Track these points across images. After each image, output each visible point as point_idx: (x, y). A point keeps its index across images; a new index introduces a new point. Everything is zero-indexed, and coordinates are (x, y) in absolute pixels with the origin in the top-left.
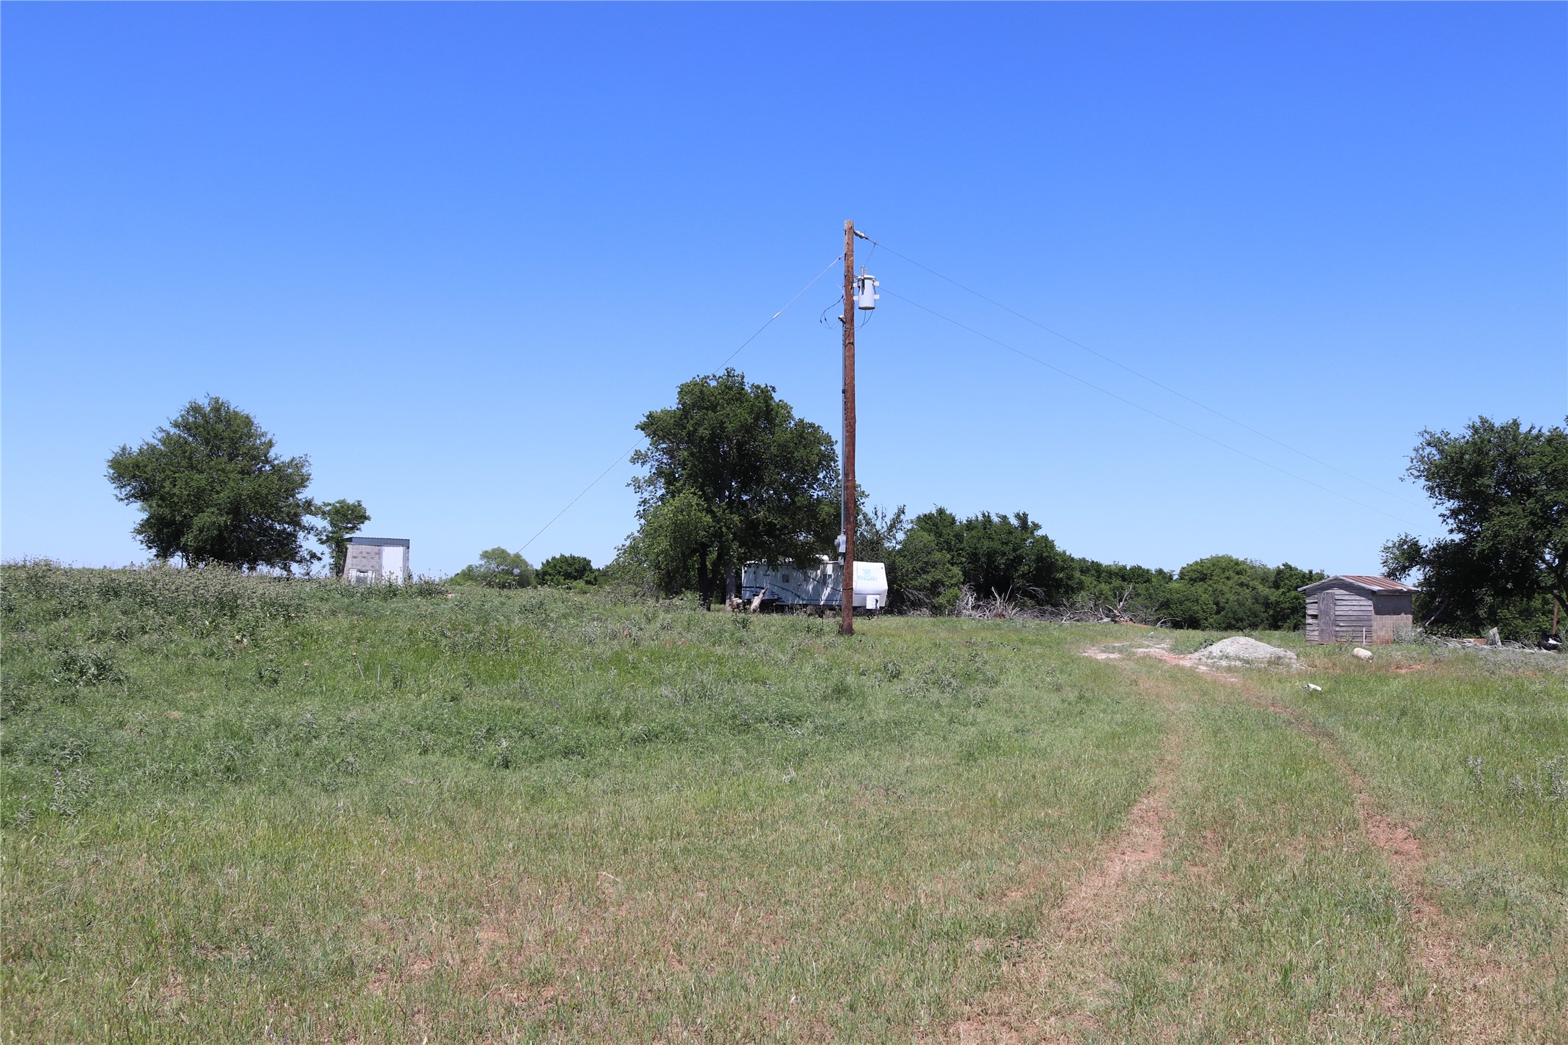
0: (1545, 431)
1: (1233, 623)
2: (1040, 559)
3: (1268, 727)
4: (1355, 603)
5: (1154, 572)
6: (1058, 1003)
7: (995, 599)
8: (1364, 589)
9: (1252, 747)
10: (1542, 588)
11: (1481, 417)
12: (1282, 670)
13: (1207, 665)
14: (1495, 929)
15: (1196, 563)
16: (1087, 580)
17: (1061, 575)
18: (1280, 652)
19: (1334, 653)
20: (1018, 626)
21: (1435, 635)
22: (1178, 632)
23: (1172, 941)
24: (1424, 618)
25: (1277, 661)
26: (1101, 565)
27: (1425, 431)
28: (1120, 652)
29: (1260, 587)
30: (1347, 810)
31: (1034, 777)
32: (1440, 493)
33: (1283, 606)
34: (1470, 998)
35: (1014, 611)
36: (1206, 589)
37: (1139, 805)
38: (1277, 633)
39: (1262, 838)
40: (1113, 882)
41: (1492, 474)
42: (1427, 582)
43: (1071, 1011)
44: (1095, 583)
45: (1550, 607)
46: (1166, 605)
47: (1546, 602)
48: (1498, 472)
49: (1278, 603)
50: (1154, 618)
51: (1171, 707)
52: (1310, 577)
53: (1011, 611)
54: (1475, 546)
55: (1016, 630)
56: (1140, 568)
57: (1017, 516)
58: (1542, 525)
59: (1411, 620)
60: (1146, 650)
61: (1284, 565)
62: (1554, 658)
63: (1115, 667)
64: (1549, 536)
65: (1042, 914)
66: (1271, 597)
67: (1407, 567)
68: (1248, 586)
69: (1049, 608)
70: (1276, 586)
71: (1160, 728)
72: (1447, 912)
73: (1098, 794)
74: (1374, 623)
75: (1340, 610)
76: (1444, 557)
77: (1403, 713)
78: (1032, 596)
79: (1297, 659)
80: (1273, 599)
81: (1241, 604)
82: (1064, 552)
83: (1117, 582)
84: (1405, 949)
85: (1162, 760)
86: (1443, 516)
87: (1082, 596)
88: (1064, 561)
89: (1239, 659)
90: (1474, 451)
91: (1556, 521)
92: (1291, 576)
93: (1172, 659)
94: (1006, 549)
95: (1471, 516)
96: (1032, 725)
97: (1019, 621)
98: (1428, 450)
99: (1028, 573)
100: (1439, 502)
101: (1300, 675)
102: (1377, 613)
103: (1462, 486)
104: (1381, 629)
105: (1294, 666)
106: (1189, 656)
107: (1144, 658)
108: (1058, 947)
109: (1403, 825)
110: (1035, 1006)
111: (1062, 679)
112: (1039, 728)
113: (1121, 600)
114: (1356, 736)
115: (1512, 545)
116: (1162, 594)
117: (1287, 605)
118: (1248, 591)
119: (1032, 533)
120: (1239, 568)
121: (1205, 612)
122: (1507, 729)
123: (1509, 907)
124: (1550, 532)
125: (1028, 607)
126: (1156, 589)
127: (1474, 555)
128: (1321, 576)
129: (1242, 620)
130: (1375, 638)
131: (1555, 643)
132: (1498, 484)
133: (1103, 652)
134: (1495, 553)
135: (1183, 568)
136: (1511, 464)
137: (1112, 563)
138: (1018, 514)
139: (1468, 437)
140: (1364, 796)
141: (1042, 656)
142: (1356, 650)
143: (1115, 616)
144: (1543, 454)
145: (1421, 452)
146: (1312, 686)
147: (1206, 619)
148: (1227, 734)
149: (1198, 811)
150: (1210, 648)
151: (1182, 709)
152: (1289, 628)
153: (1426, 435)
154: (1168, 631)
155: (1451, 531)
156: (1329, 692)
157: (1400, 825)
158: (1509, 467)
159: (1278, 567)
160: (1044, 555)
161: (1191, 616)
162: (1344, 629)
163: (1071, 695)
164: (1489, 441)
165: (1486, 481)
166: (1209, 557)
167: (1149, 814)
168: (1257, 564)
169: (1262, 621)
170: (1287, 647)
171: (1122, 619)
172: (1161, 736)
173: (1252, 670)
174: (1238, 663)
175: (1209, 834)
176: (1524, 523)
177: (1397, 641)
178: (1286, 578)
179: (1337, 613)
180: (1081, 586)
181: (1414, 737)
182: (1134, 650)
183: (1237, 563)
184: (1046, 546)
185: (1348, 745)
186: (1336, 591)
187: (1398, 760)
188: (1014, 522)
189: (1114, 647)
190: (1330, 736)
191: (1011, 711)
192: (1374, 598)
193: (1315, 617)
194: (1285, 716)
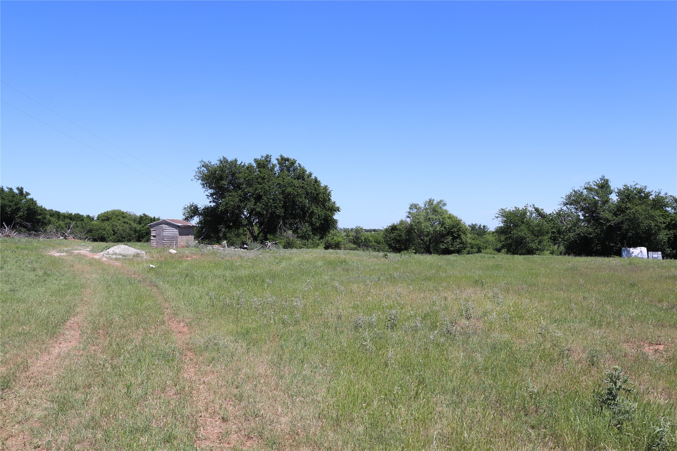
0: (247, 164)
1: (120, 239)
2: (29, 209)
3: (130, 284)
4: (171, 231)
5: (85, 216)
6: (20, 417)
7: (5, 228)
8: (175, 225)
9: (123, 292)
10: (243, 225)
11: (223, 157)
12: (139, 259)
13: (106, 258)
14: (213, 359)
15: (105, 213)
16: (53, 219)
17: (40, 217)
18: (139, 251)
19: (161, 252)
20: (16, 241)
21: (202, 244)
22: (96, 243)
23: (79, 380)
24: (199, 237)
25: (137, 255)
26: (60, 213)
27: (202, 161)
28: (67, 252)
29: (133, 224)
30: (161, 317)
31: (18, 312)
32: (206, 186)
33: (142, 232)
34: (201, 387)
35: (15, 234)
36: (109, 224)
37: (69, 321)
38: (139, 243)
39: (123, 331)
40: (54, 357)
41: (226, 180)
42: (200, 222)
43: (27, 420)
44: (57, 221)
45: (246, 233)
46: (90, 231)
47: (244, 231)
48: (229, 179)
49: (140, 231)
50: (85, 237)
51: (88, 277)
52: (154, 219)
53: (14, 234)
54: (219, 208)
55: (15, 243)
56: (78, 214)
57: (18, 189)
58: (243, 200)
59: (193, 238)
60: (79, 251)
61: (143, 214)
62: (246, 253)
63: (63, 259)
64: (246, 205)
65: (16, 376)
66: (137, 228)
67: (193, 216)
68: (127, 223)
69: (33, 232)
70: (140, 223)
71: (83, 286)
72: (196, 354)
73: (50, 318)
74: (179, 239)
75: (165, 234)
76: (208, 213)
77: (187, 276)
78: (25, 227)
79: (146, 255)
80: (138, 229)
81: (124, 231)
82: (42, 206)
83: (67, 221)
84: (179, 371)
85: (82, 300)
86: (208, 196)
87: (50, 227)
88: (41, 210)
89: (121, 255)
90: (220, 170)
91: (249, 199)
92: (146, 219)
93: (90, 255)
94: (11, 204)
95: (218, 196)
96: (19, 287)
97: (17, 238)
98: (203, 168)
99: (23, 216)
100: (206, 190)
101: (147, 261)
102: (180, 235)
103: (215, 184)
104: (181, 242)
105: (145, 257)
106: (99, 254)
107: (77, 255)
108: (23, 391)
109: (183, 321)
110: (8, 421)
111: (36, 265)
112: (23, 289)
113: (69, 229)
114: (167, 286)
115: (233, 208)
116: (88, 226)
117: (144, 231)
118: (127, 225)
119: (25, 197)
120: (124, 215)
121: (108, 234)
122: (226, 281)
123: (219, 349)
124: (246, 203)
125: (22, 232)
126: (86, 224)
127: (218, 212)
128: (159, 219)
129: (124, 238)
130: (179, 245)
131: (246, 246)
132: (228, 184)
133: (58, 252)
134: (226, 211)
135: (99, 215)
136: (233, 176)
137: (65, 212)
138: (18, 188)
139: (218, 164)
140: (169, 310)
141: (27, 255)
142: (170, 250)
143: (66, 236)
144: (245, 173)
145: (200, 169)
146: (151, 266)
147: (109, 238)
148: (112, 287)
149: (97, 322)
150: (108, 250)
151: (93, 277)
152: (145, 241)
153: (202, 162)
154: (90, 243)
155: (210, 202)
156: (158, 268)
157: (182, 321)
158: (233, 177)
159: (141, 215)
160: (31, 207)
161: (102, 236)
162: (166, 241)
163: (40, 272)
164: (226, 167)
165: (224, 182)
166: (111, 210)
167: (74, 325)
168: (132, 214)
169: (133, 238)
170: (143, 250)
171: (69, 237)
172: (82, 290)
173: (126, 259)
174: (120, 257)
175: (101, 331)
176: (237, 200)
177: (188, 246)
178: (144, 220)
179: (164, 235)
180: (50, 222)
181: (190, 285)
182: (73, 251)
183: (123, 213)
184: (32, 203)
185: (164, 290)
186: (164, 226)
187: (183, 295)
188: (16, 191)
189: (64, 250)
190: (157, 286)
191: (8, 281)
192: (179, 229)
193: (154, 236)
194: (139, 279)
